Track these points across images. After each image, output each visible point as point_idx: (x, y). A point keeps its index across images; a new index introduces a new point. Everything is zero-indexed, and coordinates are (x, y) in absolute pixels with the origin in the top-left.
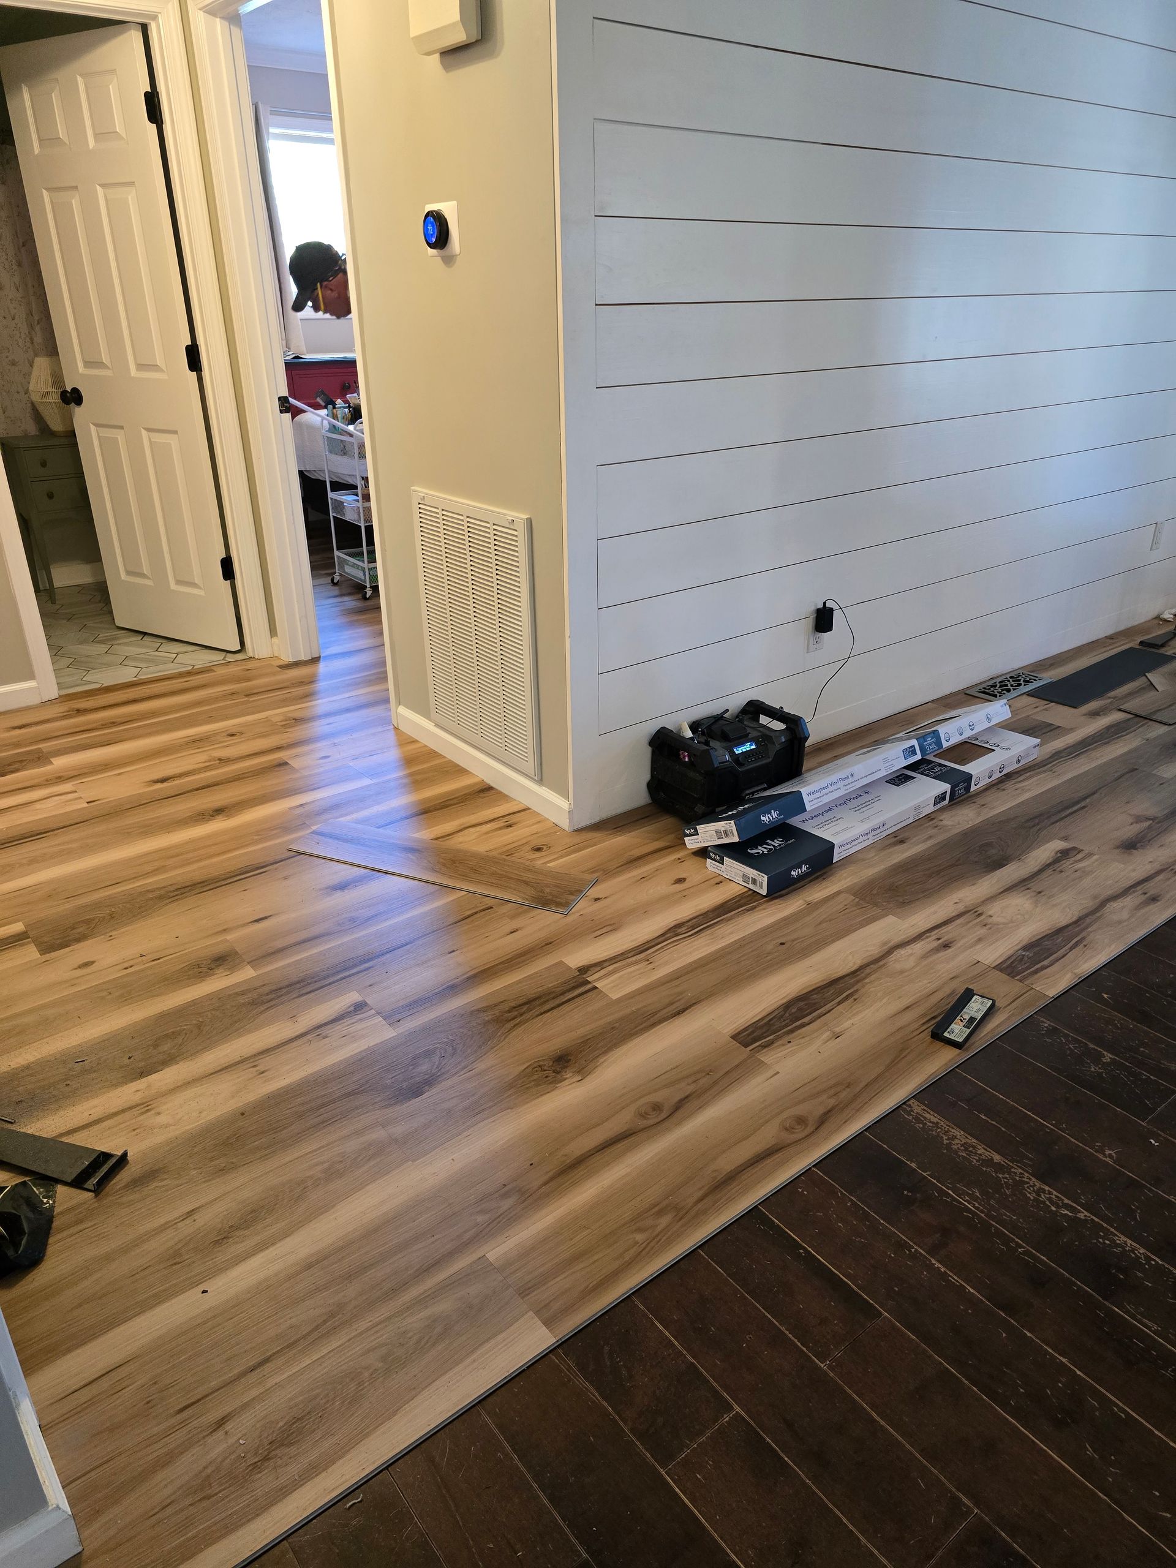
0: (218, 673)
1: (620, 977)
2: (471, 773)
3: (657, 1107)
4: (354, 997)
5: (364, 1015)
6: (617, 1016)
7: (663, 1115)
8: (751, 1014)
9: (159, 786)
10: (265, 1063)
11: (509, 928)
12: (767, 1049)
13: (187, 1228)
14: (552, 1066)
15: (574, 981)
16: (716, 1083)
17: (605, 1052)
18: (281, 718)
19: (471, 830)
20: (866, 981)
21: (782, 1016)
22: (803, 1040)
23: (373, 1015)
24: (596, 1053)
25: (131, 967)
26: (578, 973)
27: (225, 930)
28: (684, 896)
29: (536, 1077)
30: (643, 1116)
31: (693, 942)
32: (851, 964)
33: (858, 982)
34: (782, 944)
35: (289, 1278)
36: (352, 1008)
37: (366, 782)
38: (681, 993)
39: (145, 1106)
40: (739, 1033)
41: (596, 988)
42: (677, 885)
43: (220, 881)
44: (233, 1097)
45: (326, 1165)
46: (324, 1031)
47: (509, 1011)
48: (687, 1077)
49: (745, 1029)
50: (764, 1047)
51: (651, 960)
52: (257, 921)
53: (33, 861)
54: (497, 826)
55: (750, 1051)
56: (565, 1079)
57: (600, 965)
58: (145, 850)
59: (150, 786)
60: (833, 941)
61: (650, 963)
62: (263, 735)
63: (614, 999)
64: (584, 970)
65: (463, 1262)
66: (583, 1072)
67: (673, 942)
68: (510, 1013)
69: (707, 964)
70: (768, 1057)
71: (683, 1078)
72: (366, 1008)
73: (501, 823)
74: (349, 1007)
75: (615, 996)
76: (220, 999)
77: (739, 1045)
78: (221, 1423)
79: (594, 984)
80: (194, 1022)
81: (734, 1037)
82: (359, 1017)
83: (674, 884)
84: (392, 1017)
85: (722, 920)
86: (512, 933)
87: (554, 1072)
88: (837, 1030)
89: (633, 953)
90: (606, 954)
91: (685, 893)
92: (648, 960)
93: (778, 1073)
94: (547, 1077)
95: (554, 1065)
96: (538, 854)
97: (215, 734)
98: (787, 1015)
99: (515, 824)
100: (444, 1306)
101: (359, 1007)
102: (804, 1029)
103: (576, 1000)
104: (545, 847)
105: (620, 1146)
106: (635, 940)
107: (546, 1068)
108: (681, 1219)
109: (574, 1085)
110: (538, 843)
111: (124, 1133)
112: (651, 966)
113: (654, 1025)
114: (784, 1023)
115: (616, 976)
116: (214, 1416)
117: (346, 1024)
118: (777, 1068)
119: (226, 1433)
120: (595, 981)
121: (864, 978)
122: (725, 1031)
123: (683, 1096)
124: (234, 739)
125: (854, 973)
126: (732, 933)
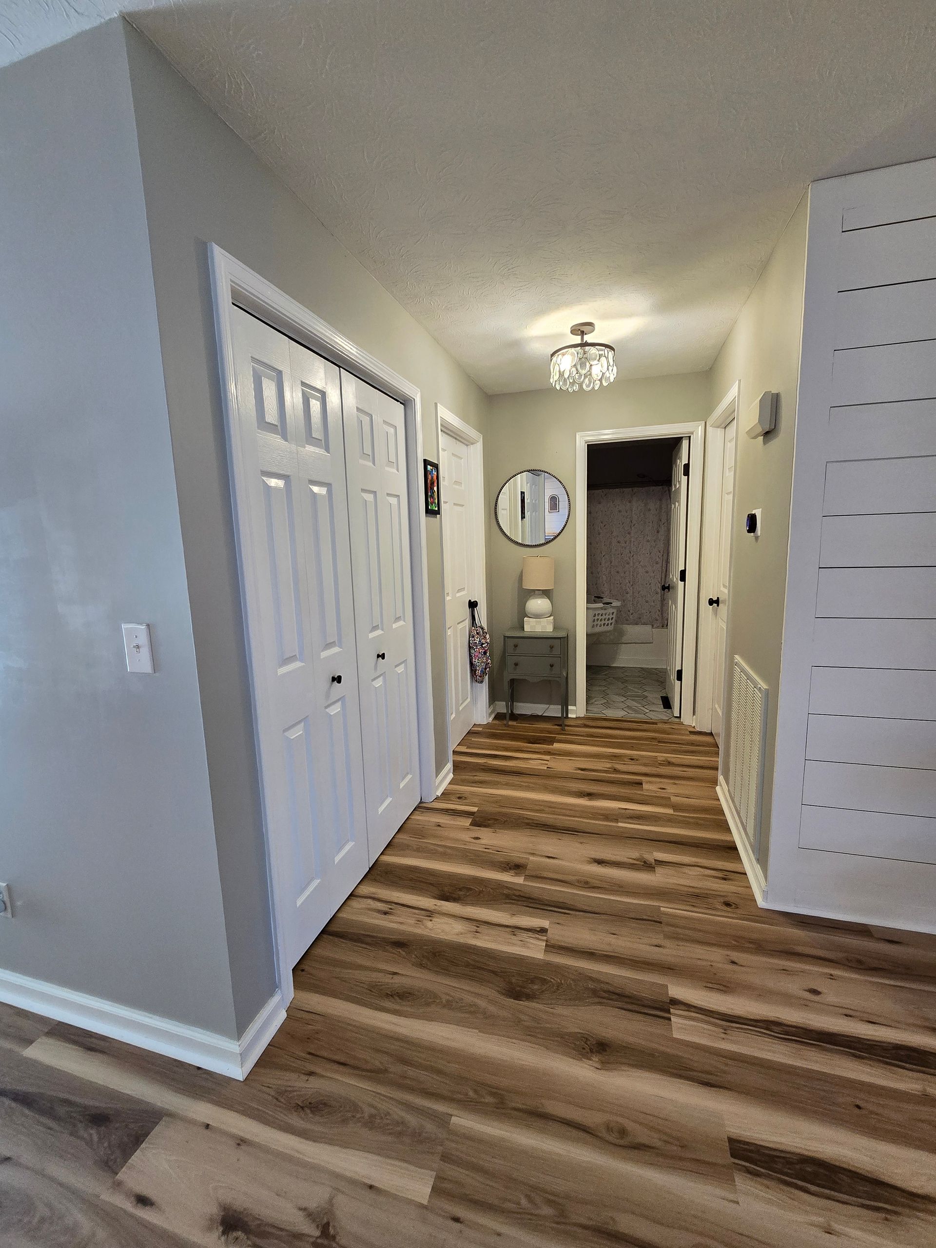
0: (658, 726)
1: (692, 1026)
2: (731, 833)
3: (623, 1132)
4: (545, 923)
5: (540, 937)
6: (662, 1048)
7: (622, 1142)
8: (764, 1137)
9: (579, 772)
10: (483, 929)
11: (655, 942)
12: (749, 1176)
13: (387, 979)
14: (593, 1045)
15: (661, 1004)
16: (681, 1159)
17: (630, 1065)
18: (664, 759)
19: (699, 869)
20: (918, 1214)
21: (792, 1163)
22: (790, 1201)
23: (543, 940)
24: (624, 1060)
25: (488, 849)
26: (668, 1001)
27: (534, 854)
28: (805, 1005)
29: (578, 1043)
30: (608, 1129)
31: (775, 1043)
32: (917, 1184)
33: (910, 1207)
34: (858, 1107)
35: (386, 1036)
36: (538, 929)
37: (670, 811)
38: (725, 1072)
39: (430, 914)
40: (739, 1142)
41: (670, 1019)
42: (808, 993)
43: (555, 829)
44: (457, 935)
45: (451, 999)
46: (517, 932)
47: (605, 992)
48: (665, 1134)
49: (748, 1143)
50: (749, 1171)
51: (728, 1032)
52: (549, 857)
53: (507, 784)
54: (716, 875)
55: (734, 1163)
56: (590, 1060)
57: (689, 1007)
58: (545, 799)
59: (575, 770)
60: (918, 1147)
61: (726, 1033)
62: (645, 765)
63: (674, 1036)
64: (674, 1002)
65: (441, 1107)
66: (605, 1065)
67: (758, 1032)
68: (604, 992)
69: (769, 1068)
70: (742, 1182)
71: (660, 1131)
72: (544, 934)
73: (720, 874)
74: (539, 927)
75: (676, 1035)
76: (500, 885)
77: (728, 1149)
78: (311, 1074)
79: (671, 1016)
80: (481, 889)
81: (731, 1140)
82: (537, 936)
83: (806, 990)
84: (551, 947)
85: (818, 1045)
86: (656, 946)
87: (590, 1049)
88: (836, 1227)
89: (720, 1017)
90: (699, 1003)
91: (808, 1003)
92: (725, 1030)
93: (738, 1203)
94: (584, 1049)
95: (595, 1045)
96: (726, 908)
97: (625, 756)
98: (798, 1167)
99: (729, 879)
100: (413, 1120)
101: (543, 931)
102: (802, 1194)
103: (648, 1017)
104: (734, 905)
105: (575, 1133)
106: (732, 1009)
107: (588, 1043)
108: (558, 1223)
109: (592, 1068)
110: (731, 899)
111: (414, 919)
112: (723, 1036)
113: (680, 1077)
114: (786, 1170)
115: (692, 1023)
116: (312, 1068)
117: (528, 935)
118: (741, 1199)
119: (308, 1080)
120: (675, 1015)
121: (919, 1211)
122: (727, 1129)
123: (647, 1142)
124: (632, 762)
125: (913, 1196)
126: (817, 1062)
